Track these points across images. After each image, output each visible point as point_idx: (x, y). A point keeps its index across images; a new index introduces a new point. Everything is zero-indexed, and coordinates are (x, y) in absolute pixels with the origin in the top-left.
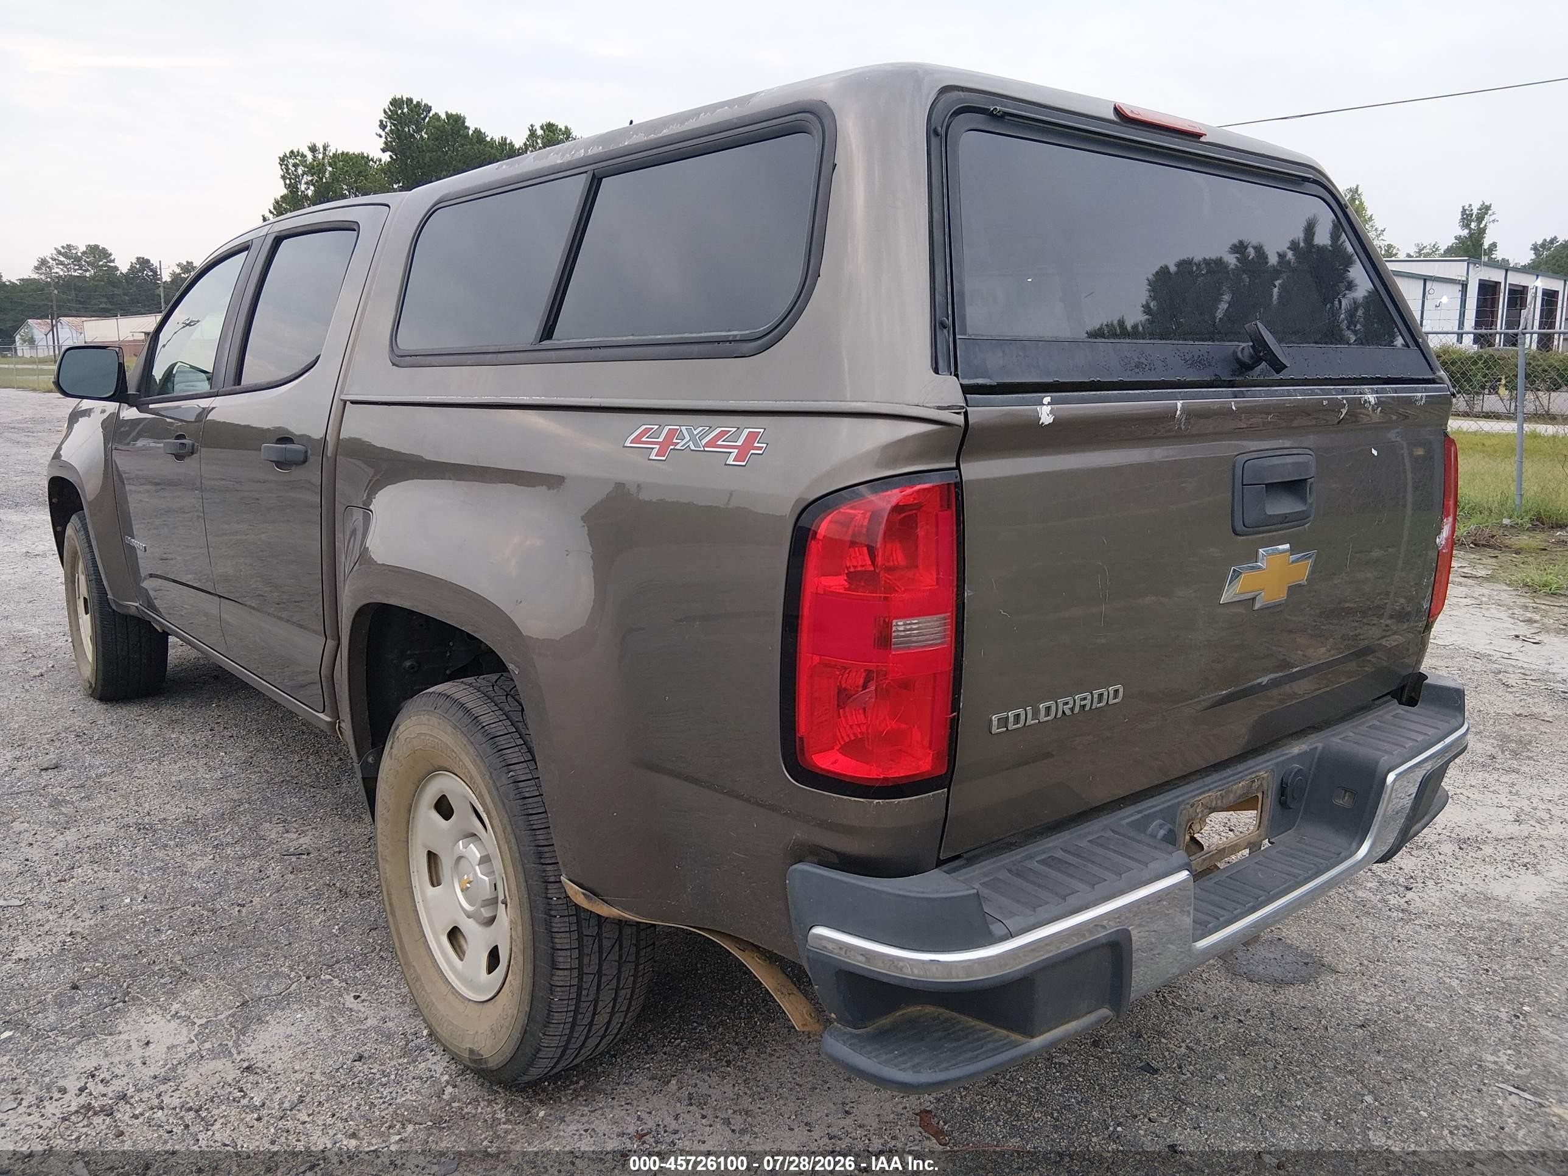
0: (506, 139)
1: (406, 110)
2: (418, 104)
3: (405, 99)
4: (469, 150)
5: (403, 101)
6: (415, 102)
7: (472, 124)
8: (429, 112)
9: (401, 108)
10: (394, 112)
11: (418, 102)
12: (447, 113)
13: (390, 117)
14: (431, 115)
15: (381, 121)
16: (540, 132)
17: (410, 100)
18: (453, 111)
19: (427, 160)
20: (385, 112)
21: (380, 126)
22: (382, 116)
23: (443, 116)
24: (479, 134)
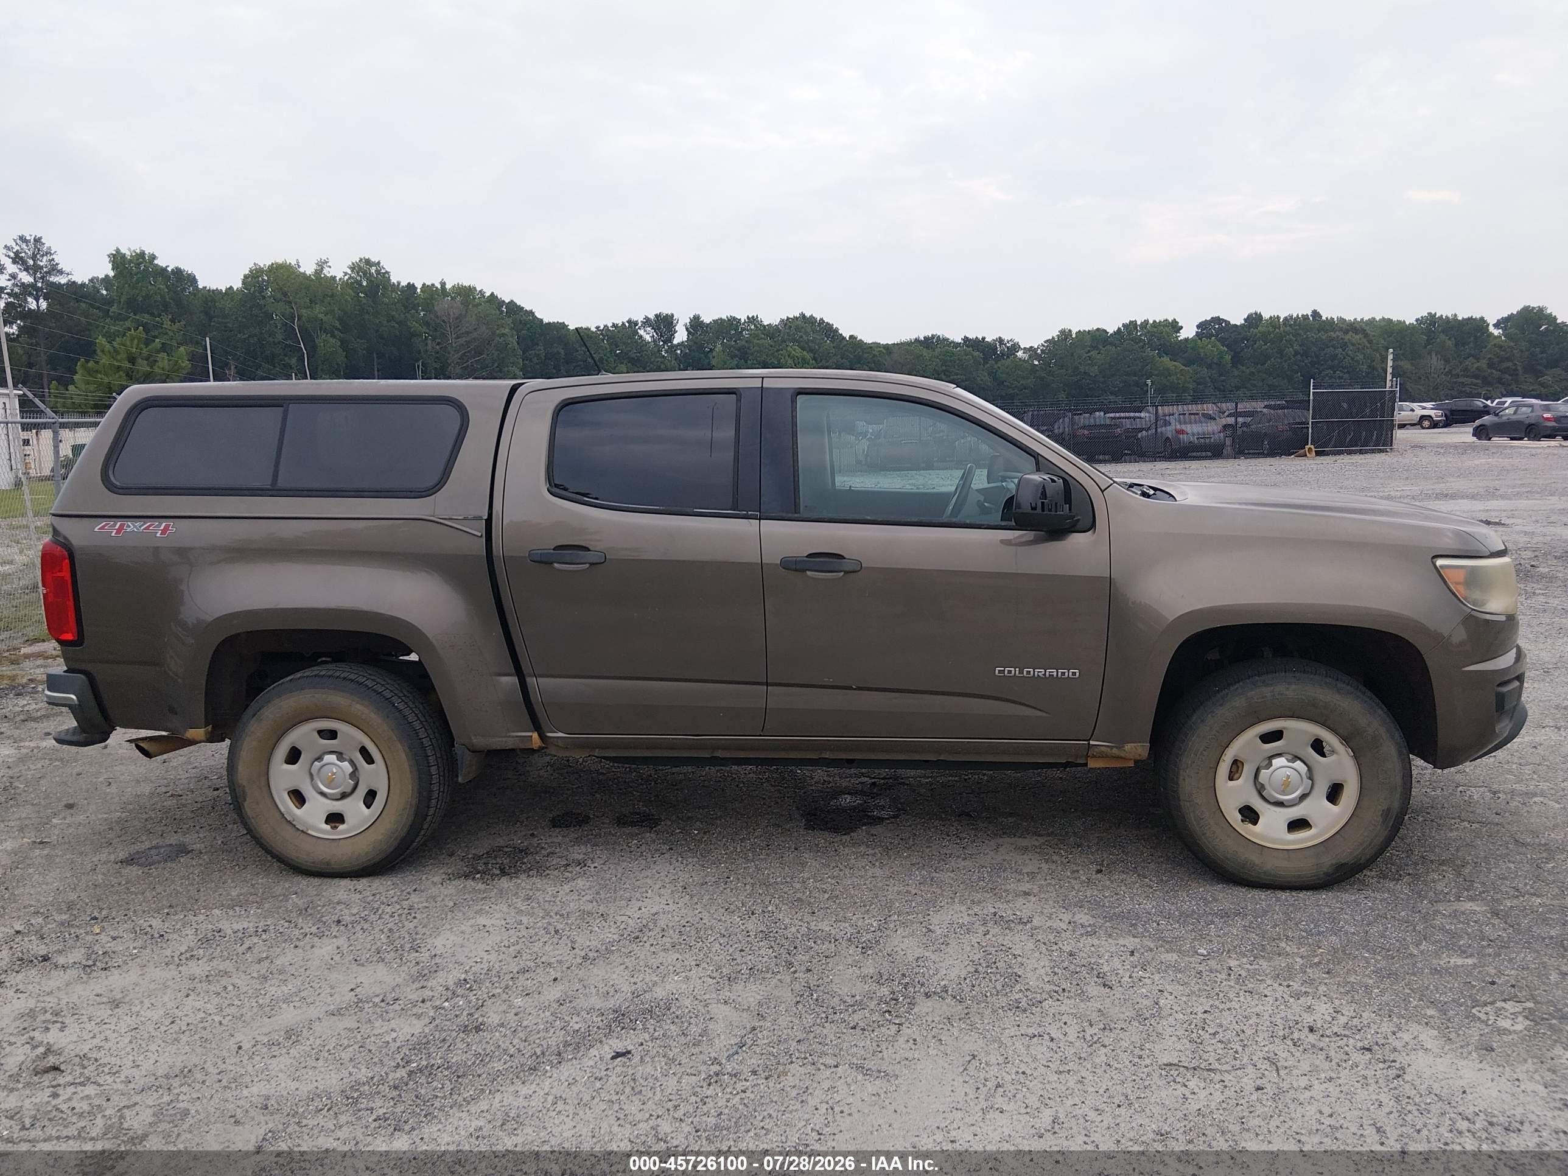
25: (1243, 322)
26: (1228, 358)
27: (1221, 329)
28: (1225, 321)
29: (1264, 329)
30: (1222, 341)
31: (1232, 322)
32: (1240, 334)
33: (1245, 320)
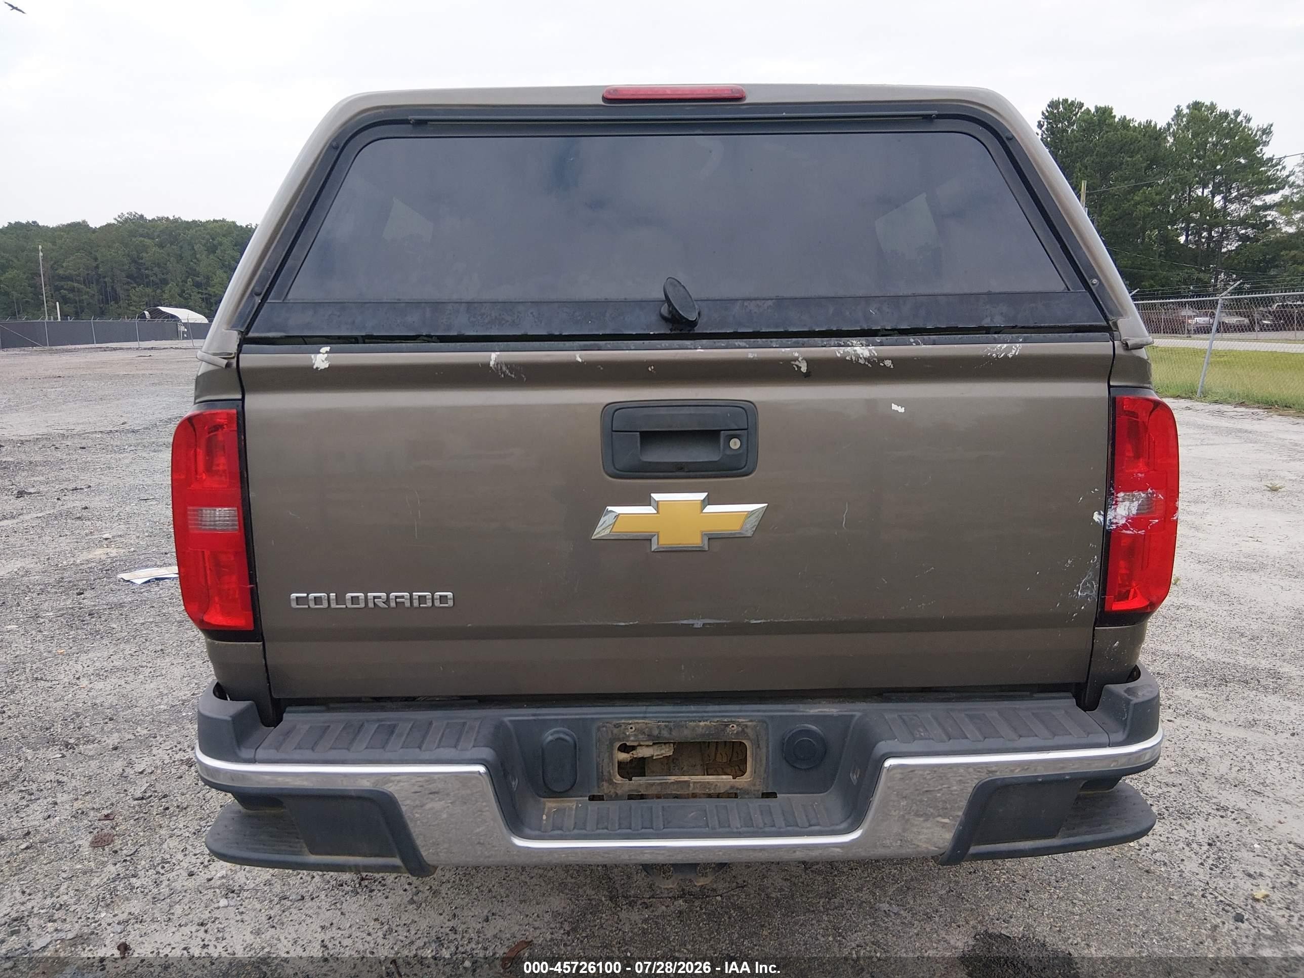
0: (1151, 122)
1: (1061, 109)
2: (1073, 103)
3: (1061, 100)
4: (1113, 135)
5: (1059, 103)
6: (1069, 102)
7: (1118, 114)
8: (1081, 108)
9: (1057, 108)
10: (1051, 113)
11: (1072, 101)
12: (1096, 107)
13: (1046, 118)
14: (1083, 110)
15: (1039, 122)
16: (1186, 111)
17: (1066, 101)
18: (1102, 104)
19: (1074, 148)
20: (1043, 113)
21: (1038, 126)
22: (1040, 117)
23: (1093, 110)
24: (1125, 123)
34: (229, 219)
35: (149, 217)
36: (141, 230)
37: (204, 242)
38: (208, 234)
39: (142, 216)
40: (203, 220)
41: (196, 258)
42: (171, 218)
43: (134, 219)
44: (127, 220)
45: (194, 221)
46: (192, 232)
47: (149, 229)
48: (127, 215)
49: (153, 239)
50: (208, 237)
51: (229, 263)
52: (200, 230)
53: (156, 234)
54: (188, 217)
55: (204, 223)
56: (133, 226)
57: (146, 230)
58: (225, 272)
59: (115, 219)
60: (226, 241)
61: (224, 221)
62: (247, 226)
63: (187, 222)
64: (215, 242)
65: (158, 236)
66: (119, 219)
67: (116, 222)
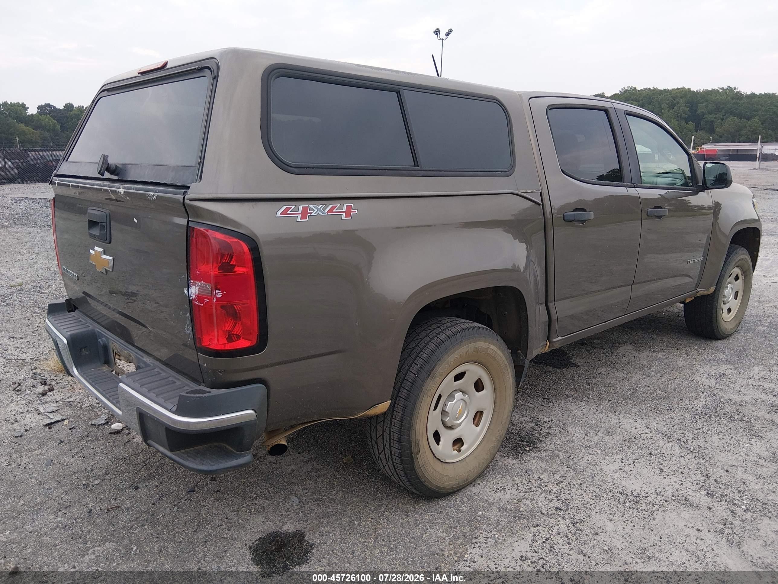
25: (63, 108)
26: (58, 127)
27: (51, 111)
28: (54, 107)
29: (76, 112)
30: (54, 117)
31: (58, 107)
32: (63, 114)
33: (64, 106)
34: (687, 87)
35: (639, 88)
36: (632, 97)
37: (668, 102)
38: (672, 97)
39: (635, 88)
40: (670, 88)
41: (661, 112)
42: (652, 88)
43: (630, 90)
44: (626, 91)
45: (665, 90)
46: (662, 96)
47: (637, 96)
48: (626, 88)
49: (639, 102)
50: (671, 99)
51: (681, 115)
52: (667, 95)
53: (640, 99)
54: (661, 88)
55: (671, 90)
56: (629, 94)
57: (635, 97)
58: (677, 121)
59: (620, 91)
60: (682, 101)
61: (683, 88)
62: (697, 91)
63: (661, 90)
64: (675, 102)
65: (642, 100)
66: (622, 91)
67: (619, 93)
